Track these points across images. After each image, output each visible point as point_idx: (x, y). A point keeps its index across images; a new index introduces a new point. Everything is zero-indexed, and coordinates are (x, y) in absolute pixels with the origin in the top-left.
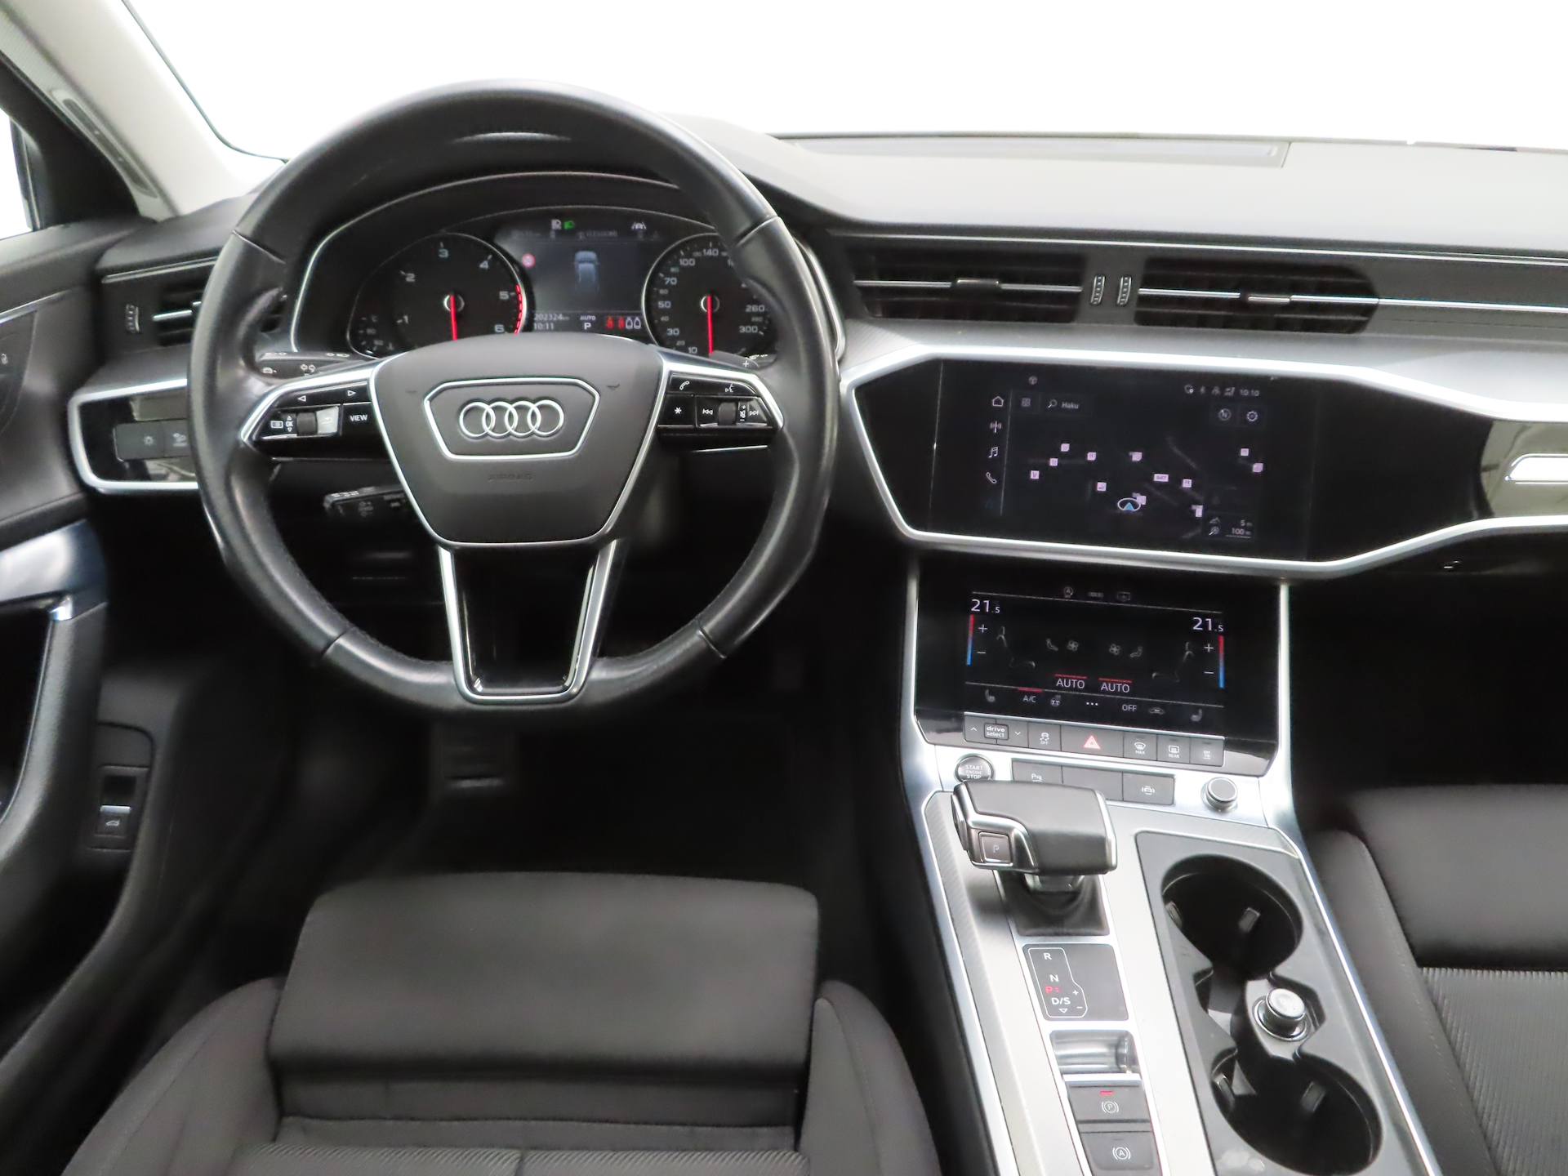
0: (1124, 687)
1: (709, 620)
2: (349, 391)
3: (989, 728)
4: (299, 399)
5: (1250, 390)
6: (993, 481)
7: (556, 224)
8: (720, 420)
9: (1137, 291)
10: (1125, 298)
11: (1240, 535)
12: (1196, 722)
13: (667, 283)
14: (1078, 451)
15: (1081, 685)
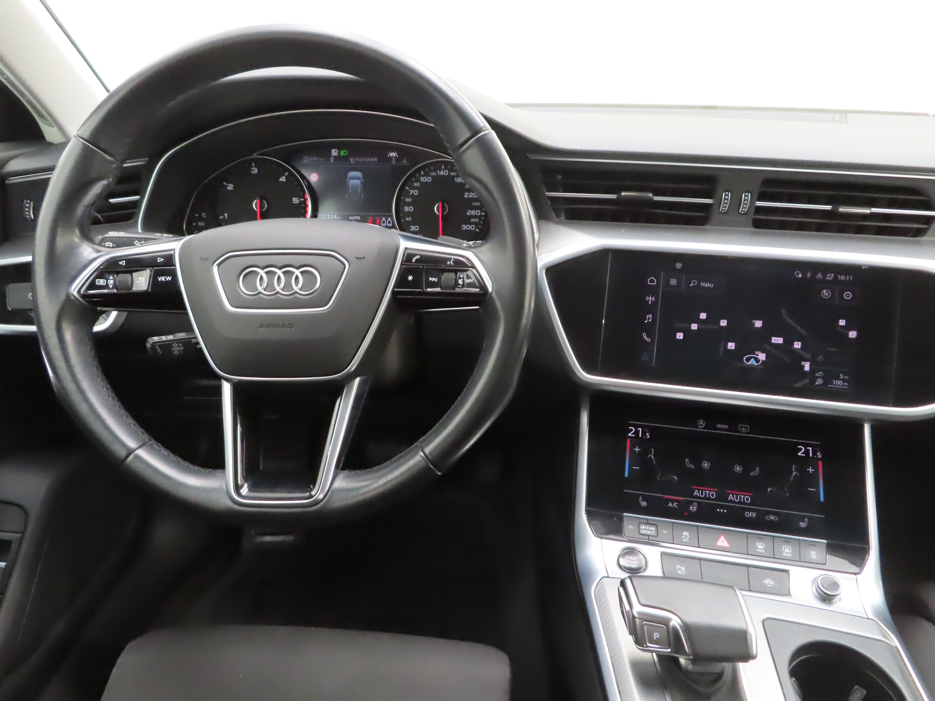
0: (746, 498)
1: (428, 444)
2: (159, 258)
3: (643, 527)
4: (120, 263)
5: (845, 276)
6: (648, 340)
7: (334, 152)
8: (442, 285)
9: (755, 203)
10: (745, 208)
11: (839, 385)
12: (802, 528)
13: (411, 194)
14: (713, 319)
15: (713, 495)
